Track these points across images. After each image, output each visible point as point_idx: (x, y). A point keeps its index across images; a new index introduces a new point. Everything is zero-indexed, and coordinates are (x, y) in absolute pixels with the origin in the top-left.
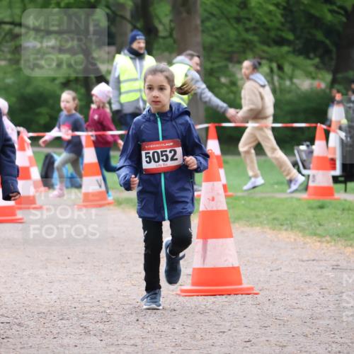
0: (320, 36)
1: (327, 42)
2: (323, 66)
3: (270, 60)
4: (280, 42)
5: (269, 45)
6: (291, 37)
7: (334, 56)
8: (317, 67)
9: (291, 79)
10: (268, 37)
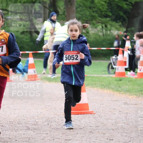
0: (122, 14)
1: (124, 16)
2: (123, 25)
3: (102, 23)
4: (106, 16)
5: (102, 17)
6: (110, 14)
7: (127, 22)
8: (120, 26)
9: (110, 30)
10: (102, 14)
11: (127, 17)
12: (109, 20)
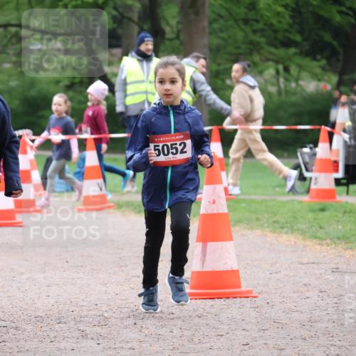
0: (327, 37)
1: (335, 43)
2: (330, 68)
3: (277, 62)
4: (287, 44)
5: (276, 47)
6: (298, 38)
7: (341, 57)
8: (323, 69)
9: (297, 80)
10: (276, 38)
12: (296, 54)
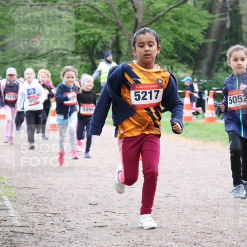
0: (188, 55)
1: (191, 57)
2: (189, 67)
3: (168, 65)
4: (172, 58)
5: (167, 59)
6: (176, 55)
7: (194, 63)
8: (187, 68)
9: (176, 72)
10: (167, 55)
11: (194, 58)
12: (175, 62)
